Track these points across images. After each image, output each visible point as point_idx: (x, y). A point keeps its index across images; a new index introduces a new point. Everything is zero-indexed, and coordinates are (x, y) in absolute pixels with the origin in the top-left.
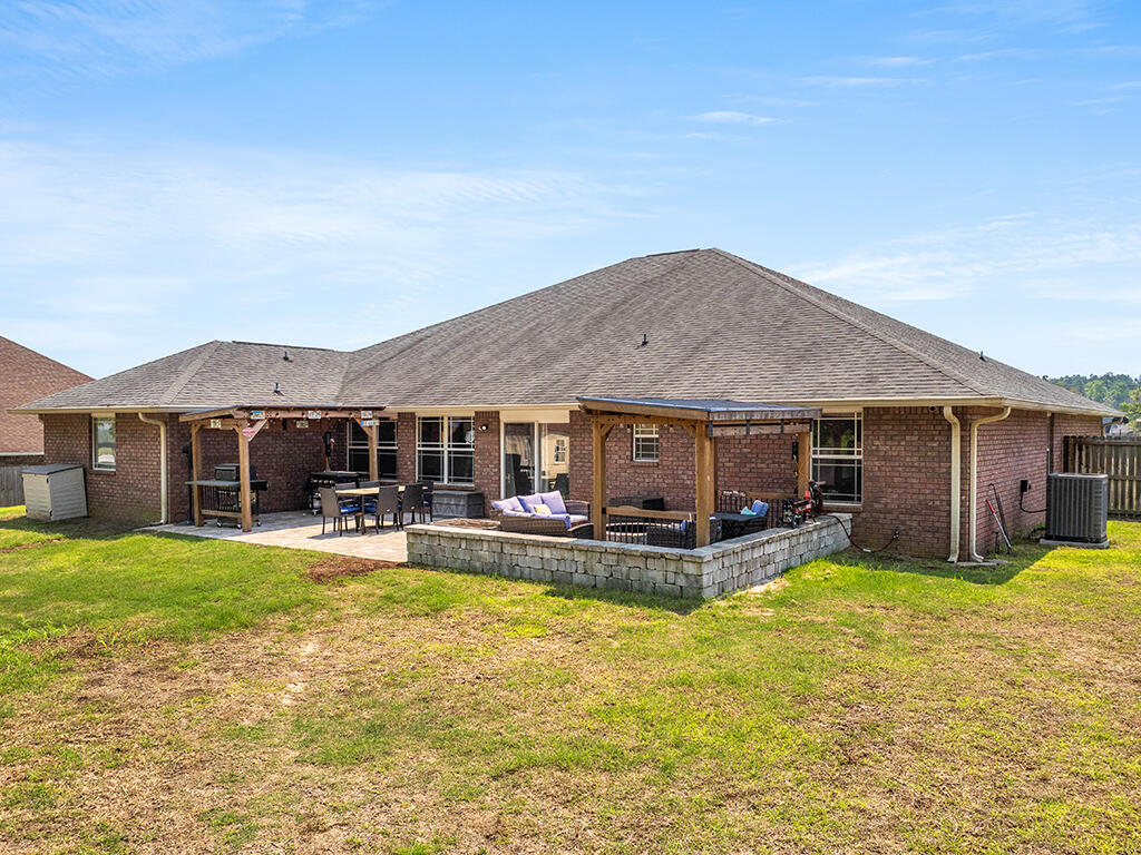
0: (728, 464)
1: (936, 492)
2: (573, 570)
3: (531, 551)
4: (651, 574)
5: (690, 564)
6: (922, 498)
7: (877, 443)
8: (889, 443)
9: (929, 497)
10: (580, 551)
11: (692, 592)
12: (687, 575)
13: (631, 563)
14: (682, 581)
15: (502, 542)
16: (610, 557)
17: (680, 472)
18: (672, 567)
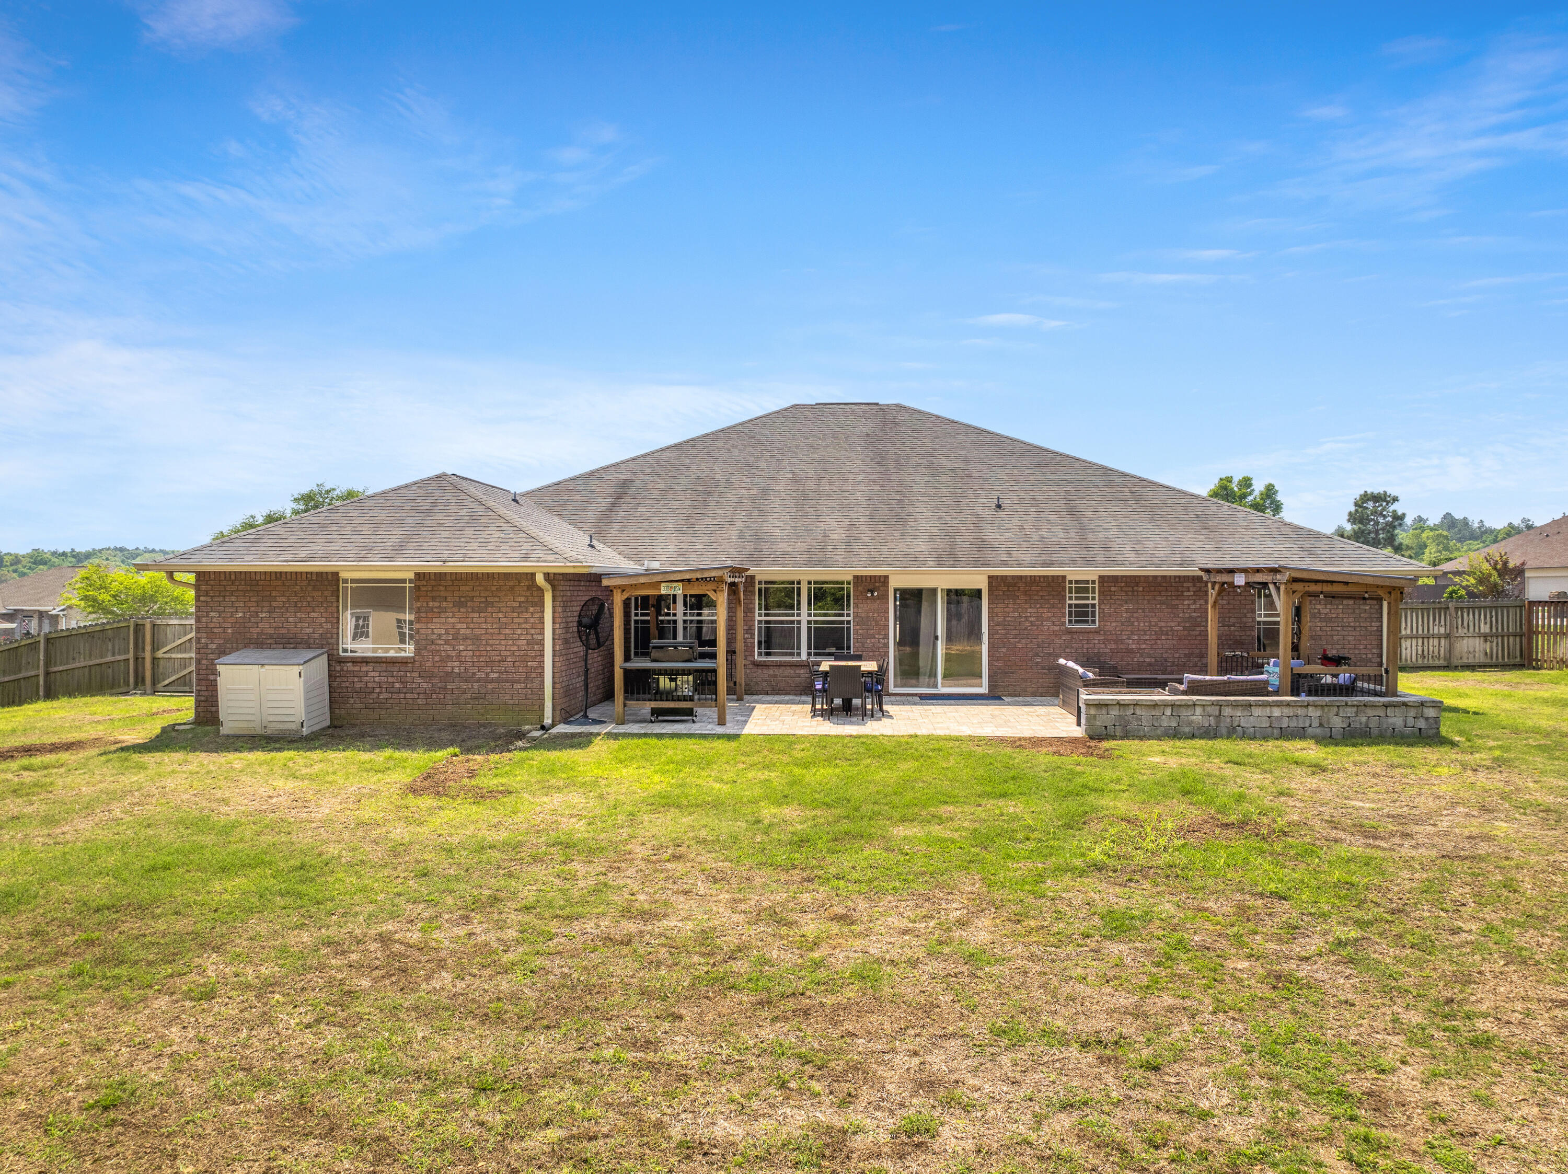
0: (1176, 628)
1: (1369, 647)
2: (1307, 725)
3: (1257, 711)
4: (1390, 720)
5: (1431, 709)
6: (1357, 652)
7: (1318, 607)
8: (1329, 606)
9: (1363, 651)
10: (1316, 706)
11: (1431, 732)
12: (1427, 719)
13: (1370, 712)
14: (1421, 724)
15: (1220, 705)
16: (1349, 709)
17: (1124, 637)
18: (1412, 713)
